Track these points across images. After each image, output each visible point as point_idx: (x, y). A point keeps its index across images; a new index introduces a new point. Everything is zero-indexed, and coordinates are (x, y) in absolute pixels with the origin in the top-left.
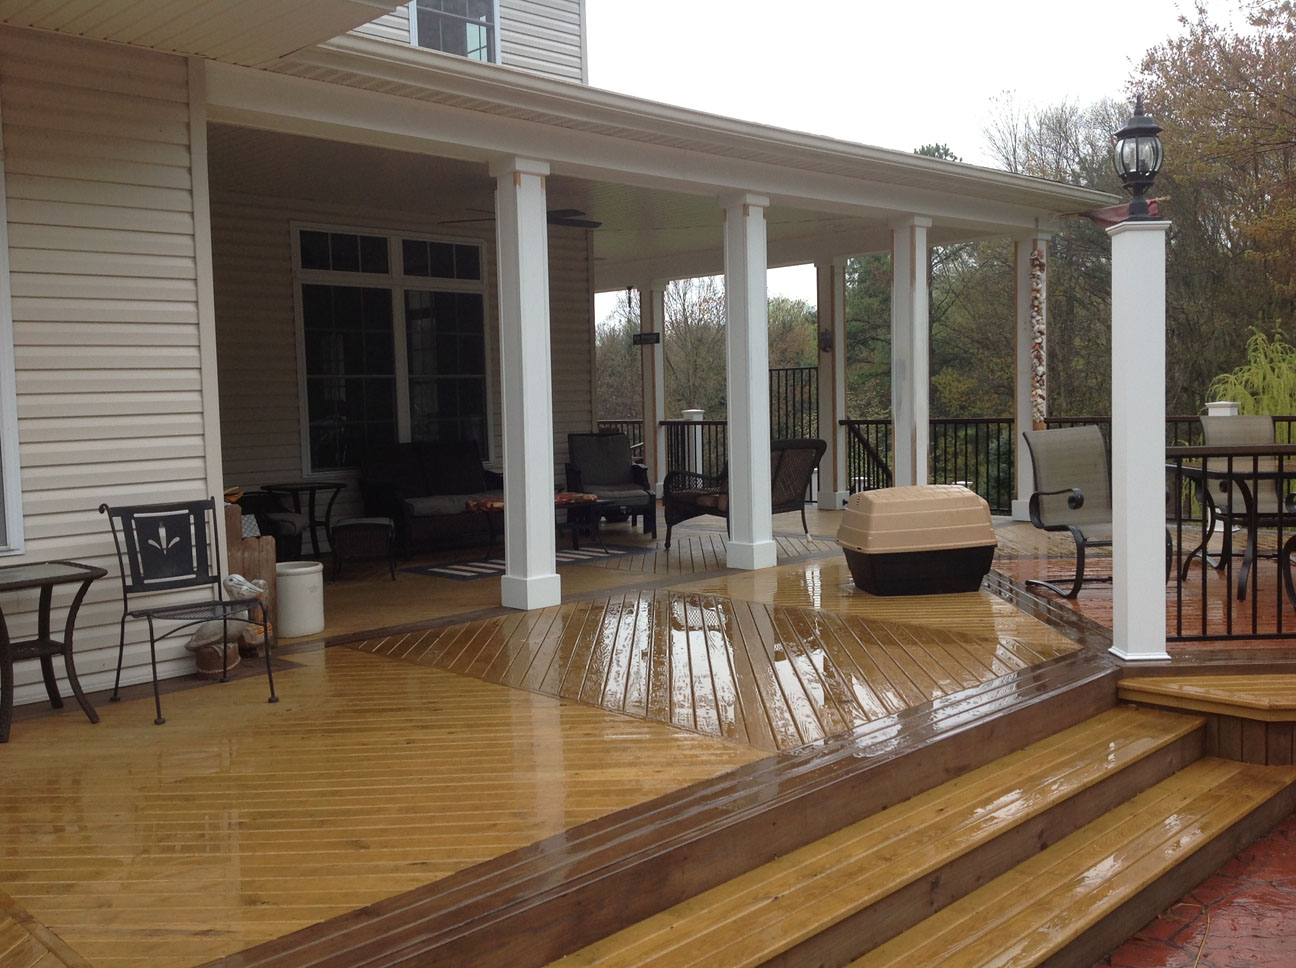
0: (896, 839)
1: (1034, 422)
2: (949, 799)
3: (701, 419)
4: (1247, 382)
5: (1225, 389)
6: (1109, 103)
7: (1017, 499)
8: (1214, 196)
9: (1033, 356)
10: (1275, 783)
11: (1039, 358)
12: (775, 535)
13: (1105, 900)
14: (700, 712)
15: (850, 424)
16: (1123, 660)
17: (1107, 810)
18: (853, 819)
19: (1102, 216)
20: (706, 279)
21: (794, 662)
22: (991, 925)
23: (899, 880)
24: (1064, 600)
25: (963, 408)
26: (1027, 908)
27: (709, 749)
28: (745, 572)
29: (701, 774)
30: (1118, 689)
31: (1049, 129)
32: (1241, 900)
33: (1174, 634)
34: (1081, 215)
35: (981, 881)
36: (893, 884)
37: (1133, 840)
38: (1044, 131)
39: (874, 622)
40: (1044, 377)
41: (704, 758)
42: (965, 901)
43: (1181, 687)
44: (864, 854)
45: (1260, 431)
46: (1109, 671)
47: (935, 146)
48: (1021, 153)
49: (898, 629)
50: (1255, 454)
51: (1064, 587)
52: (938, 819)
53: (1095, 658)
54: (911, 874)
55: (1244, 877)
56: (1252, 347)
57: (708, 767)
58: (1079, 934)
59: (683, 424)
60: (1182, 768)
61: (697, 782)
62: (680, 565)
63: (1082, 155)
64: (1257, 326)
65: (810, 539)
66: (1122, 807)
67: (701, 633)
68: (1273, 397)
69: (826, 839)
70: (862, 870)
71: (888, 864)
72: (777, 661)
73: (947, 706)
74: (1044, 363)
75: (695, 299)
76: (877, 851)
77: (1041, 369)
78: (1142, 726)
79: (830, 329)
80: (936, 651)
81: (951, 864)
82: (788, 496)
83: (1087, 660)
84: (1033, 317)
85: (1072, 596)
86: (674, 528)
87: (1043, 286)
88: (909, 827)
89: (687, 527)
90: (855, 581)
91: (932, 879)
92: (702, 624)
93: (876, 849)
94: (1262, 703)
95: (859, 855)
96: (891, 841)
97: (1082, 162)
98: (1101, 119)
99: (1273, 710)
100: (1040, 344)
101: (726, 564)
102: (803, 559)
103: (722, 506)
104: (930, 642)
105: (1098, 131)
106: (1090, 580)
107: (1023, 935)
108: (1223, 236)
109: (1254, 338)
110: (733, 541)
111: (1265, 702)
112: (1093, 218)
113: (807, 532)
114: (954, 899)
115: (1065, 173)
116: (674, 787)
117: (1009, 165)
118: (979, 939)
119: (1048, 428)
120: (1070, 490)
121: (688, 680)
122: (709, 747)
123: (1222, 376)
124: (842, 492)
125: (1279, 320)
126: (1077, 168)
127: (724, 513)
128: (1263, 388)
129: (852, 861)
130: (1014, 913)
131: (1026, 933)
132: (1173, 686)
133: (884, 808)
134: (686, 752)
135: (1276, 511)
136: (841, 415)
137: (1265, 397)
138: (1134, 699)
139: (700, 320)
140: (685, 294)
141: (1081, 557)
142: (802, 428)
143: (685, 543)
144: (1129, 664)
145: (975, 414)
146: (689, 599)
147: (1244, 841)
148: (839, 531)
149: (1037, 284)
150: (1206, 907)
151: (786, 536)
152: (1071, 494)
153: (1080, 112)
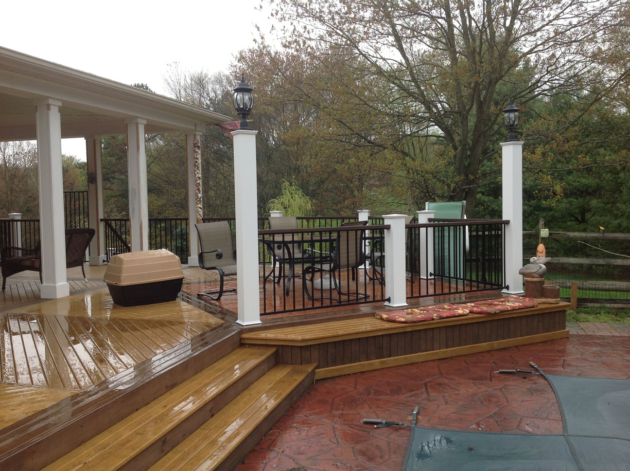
0: (144, 423)
1: (198, 220)
2: (169, 400)
3: (20, 219)
4: (282, 203)
5: (274, 206)
6: (222, 74)
7: (190, 256)
8: (267, 121)
9: (196, 189)
10: (305, 372)
11: (199, 190)
12: (68, 279)
13: (241, 435)
14: (34, 376)
15: (107, 222)
16: (243, 326)
17: (239, 394)
18: (121, 418)
19: (224, 126)
20: (18, 142)
21: (85, 344)
22: (191, 456)
23: (147, 443)
24: (215, 301)
25: (159, 213)
26: (207, 445)
27: (41, 394)
28: (52, 300)
29: (38, 407)
30: (241, 339)
31: (195, 82)
32: (295, 425)
33: (263, 312)
34: (215, 125)
35: (185, 436)
36: (145, 445)
37: (251, 405)
38: (193, 83)
39: (126, 320)
40: (201, 199)
41: (40, 399)
42: (178, 448)
43: (266, 335)
44: (130, 433)
45: (292, 223)
46: (236, 332)
47: (141, 84)
48: (183, 93)
49: (138, 322)
50: (293, 232)
51: (214, 295)
52: (164, 410)
53: (230, 326)
54: (153, 439)
55: (296, 415)
56: (284, 188)
57: (42, 403)
58: (231, 452)
59: (9, 221)
60: (269, 371)
61: (37, 412)
62: (12, 298)
63: (211, 97)
64: (285, 179)
65: (87, 281)
66: (245, 391)
67: (30, 335)
68: (292, 210)
69: (109, 430)
70: (128, 441)
71: (141, 436)
72: (75, 344)
73: (165, 356)
74: (201, 192)
75: (11, 153)
76: (135, 431)
77: (200, 195)
78: (251, 354)
79: (94, 172)
80: (158, 331)
81: (172, 431)
82: (74, 259)
83: (228, 327)
84: (195, 171)
85: (218, 299)
86: (8, 279)
87: (199, 156)
88: (150, 417)
89: (15, 278)
90: (114, 300)
91: (162, 440)
92: (29, 330)
93: (135, 430)
94: (299, 338)
95: (127, 434)
96: (142, 425)
97: (211, 100)
98: (219, 80)
99: (303, 341)
100: (199, 183)
101: (40, 297)
102: (83, 291)
103: (37, 265)
104: (155, 327)
105: (218, 86)
106: (225, 292)
107: (206, 458)
108: (271, 139)
109: (284, 184)
110: (44, 284)
111: (300, 338)
112: (221, 127)
113: (85, 277)
114: (173, 447)
115: (204, 104)
116: (24, 416)
117: (177, 98)
118: (186, 464)
119: (203, 223)
120: (217, 251)
121: (25, 360)
122: (41, 393)
123: (272, 200)
124: (103, 256)
125: (294, 177)
126: (208, 102)
127: (39, 269)
128: (289, 205)
129: (123, 437)
130: (202, 448)
131: (208, 456)
132: (263, 335)
133: (137, 410)
134: (28, 398)
135: (301, 257)
136: (101, 216)
137: (289, 209)
138: (247, 343)
139: (14, 165)
140: (5, 149)
141: (222, 281)
142: (75, 223)
143: (13, 286)
144: (244, 327)
145: (165, 216)
146: (20, 317)
147: (294, 399)
148: (105, 275)
149: (197, 155)
150: (282, 430)
151: (73, 280)
152: (217, 252)
153: (209, 77)
